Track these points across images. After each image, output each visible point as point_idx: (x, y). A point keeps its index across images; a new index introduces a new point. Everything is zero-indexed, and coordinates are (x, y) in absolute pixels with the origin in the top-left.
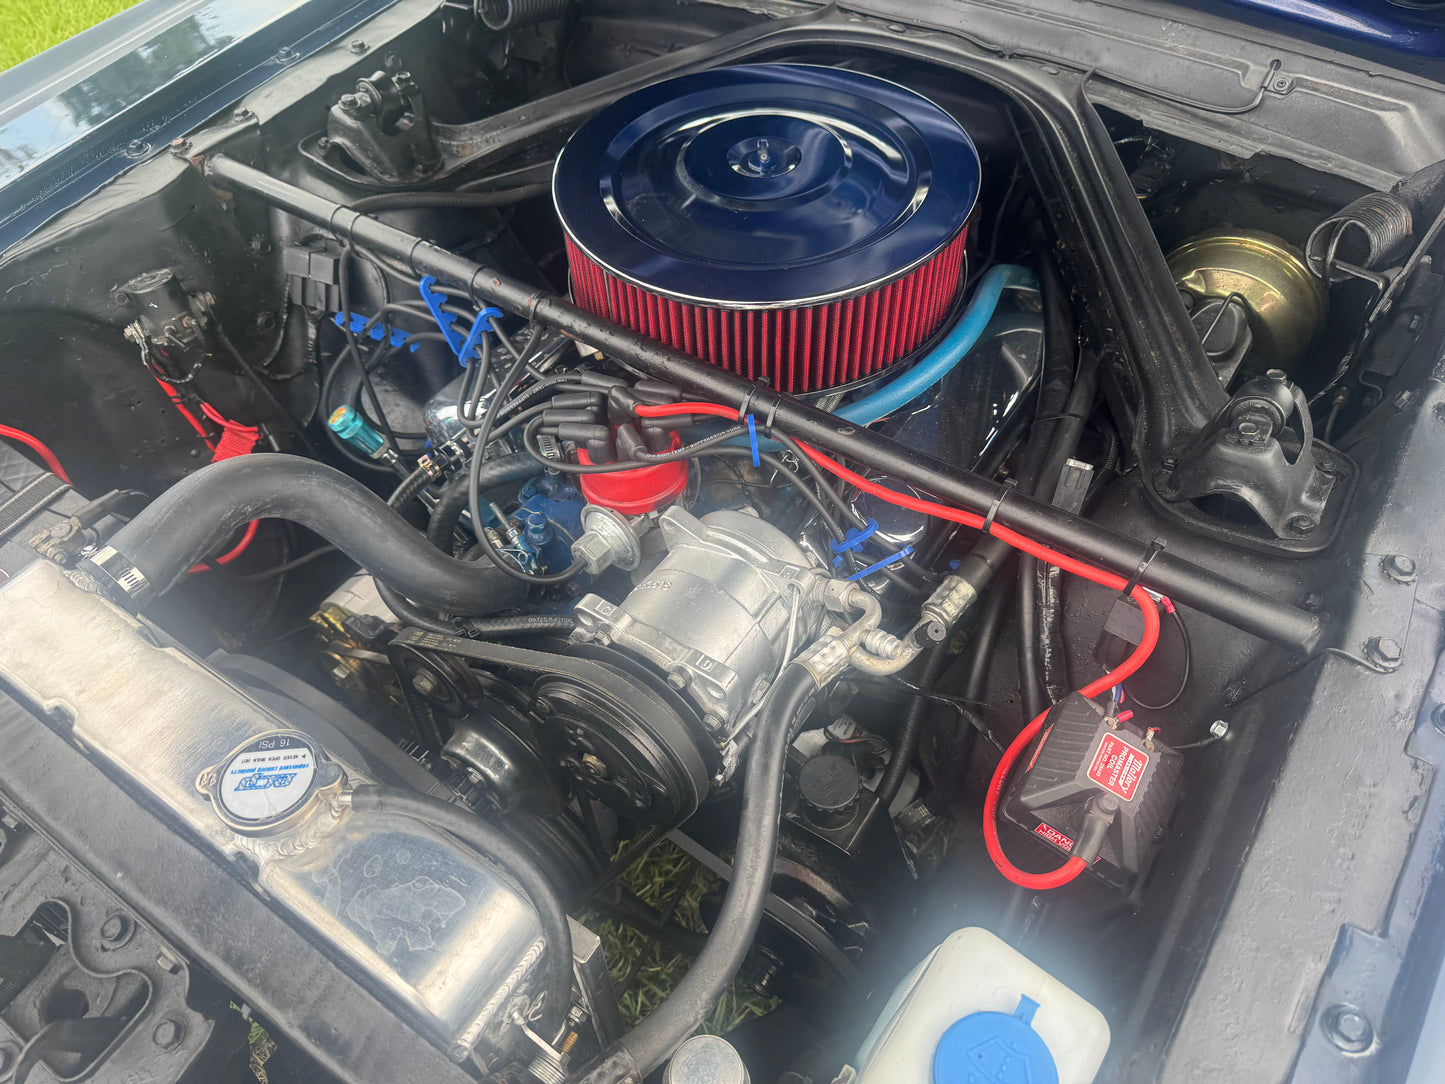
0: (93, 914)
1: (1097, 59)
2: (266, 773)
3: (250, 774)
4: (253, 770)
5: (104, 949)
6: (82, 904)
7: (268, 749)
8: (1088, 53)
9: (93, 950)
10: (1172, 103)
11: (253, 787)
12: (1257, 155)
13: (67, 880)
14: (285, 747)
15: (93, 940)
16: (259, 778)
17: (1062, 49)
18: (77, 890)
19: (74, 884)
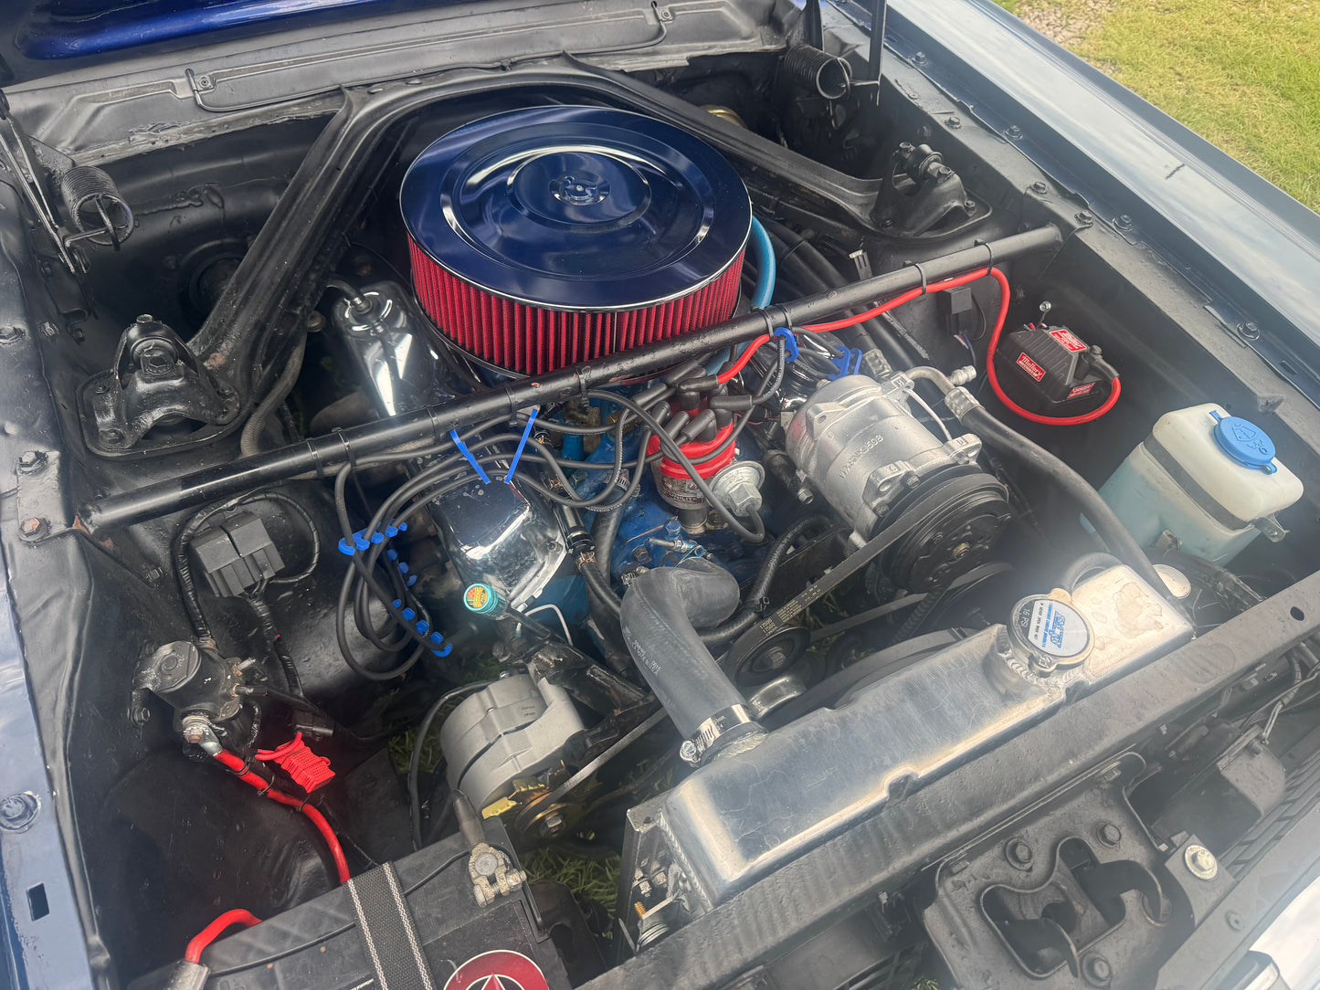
0: (1000, 872)
1: (558, 45)
2: (1050, 628)
3: (1048, 637)
4: (1045, 635)
5: (1030, 870)
6: (988, 878)
7: (1029, 623)
8: (551, 42)
9: (1028, 880)
10: (627, 51)
11: (1060, 637)
12: (691, 60)
13: (965, 885)
14: (1031, 613)
15: (1019, 876)
16: (1053, 632)
17: (531, 47)
18: (976, 879)
19: (969, 881)
